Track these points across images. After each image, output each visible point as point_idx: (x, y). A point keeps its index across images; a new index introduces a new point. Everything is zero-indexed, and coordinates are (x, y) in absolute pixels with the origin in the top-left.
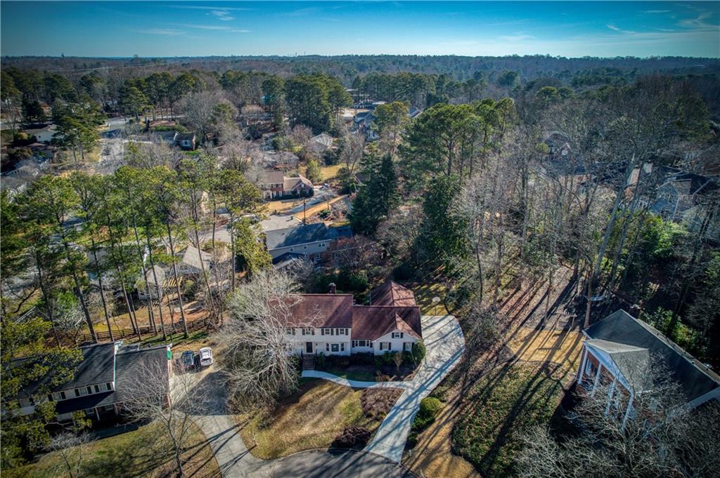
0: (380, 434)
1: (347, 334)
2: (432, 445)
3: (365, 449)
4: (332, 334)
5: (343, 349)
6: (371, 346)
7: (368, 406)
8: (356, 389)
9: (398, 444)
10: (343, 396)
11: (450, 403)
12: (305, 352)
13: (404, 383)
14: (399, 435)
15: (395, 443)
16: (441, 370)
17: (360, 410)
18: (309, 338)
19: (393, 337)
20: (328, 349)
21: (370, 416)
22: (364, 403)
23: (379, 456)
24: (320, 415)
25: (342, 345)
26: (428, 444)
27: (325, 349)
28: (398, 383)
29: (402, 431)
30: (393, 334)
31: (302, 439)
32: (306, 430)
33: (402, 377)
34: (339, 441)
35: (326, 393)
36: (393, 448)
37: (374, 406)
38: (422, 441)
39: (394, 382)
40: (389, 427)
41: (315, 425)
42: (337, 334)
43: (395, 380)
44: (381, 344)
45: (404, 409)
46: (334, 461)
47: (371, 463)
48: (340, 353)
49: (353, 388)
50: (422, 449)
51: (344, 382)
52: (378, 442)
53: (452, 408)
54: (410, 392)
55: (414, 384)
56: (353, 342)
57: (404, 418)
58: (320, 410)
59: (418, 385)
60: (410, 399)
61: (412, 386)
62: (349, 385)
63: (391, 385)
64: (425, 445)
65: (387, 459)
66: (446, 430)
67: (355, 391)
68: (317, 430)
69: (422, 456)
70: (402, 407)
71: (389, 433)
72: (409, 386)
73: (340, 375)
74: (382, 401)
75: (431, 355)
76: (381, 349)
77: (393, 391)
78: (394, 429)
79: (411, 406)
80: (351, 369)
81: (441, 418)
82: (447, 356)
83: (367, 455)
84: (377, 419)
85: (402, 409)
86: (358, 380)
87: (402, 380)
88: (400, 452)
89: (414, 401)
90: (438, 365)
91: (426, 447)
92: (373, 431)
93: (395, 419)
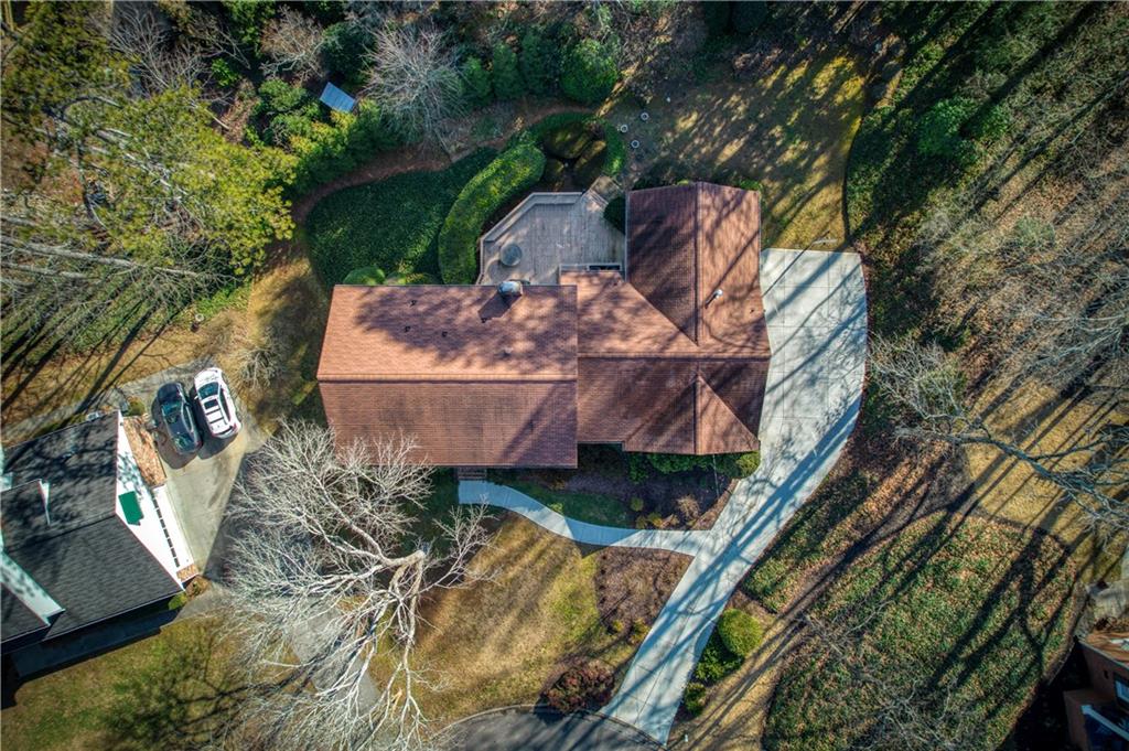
0: (633, 675)
2: (731, 719)
3: (603, 711)
7: (610, 605)
8: (584, 549)
9: (666, 701)
11: (782, 617)
13: (694, 535)
14: (670, 680)
15: (659, 698)
21: (613, 629)
22: (602, 593)
23: (627, 726)
26: (722, 716)
28: (678, 535)
29: (677, 668)
36: (655, 710)
37: (623, 606)
38: (713, 706)
39: (671, 534)
40: (649, 658)
41: (504, 647)
45: (687, 612)
47: (615, 741)
49: (576, 544)
50: (709, 724)
52: (627, 695)
55: (715, 538)
57: (682, 638)
60: (704, 581)
61: (712, 544)
63: (663, 540)
64: (717, 716)
65: (641, 733)
66: (760, 689)
67: (583, 556)
68: (508, 663)
70: (681, 608)
71: (651, 673)
72: (704, 545)
77: (668, 560)
78: (660, 665)
79: (702, 604)
83: (607, 722)
84: (628, 640)
85: (680, 613)
87: (689, 528)
88: (667, 720)
89: (710, 591)
90: (780, 473)
91: (717, 723)
93: (665, 638)
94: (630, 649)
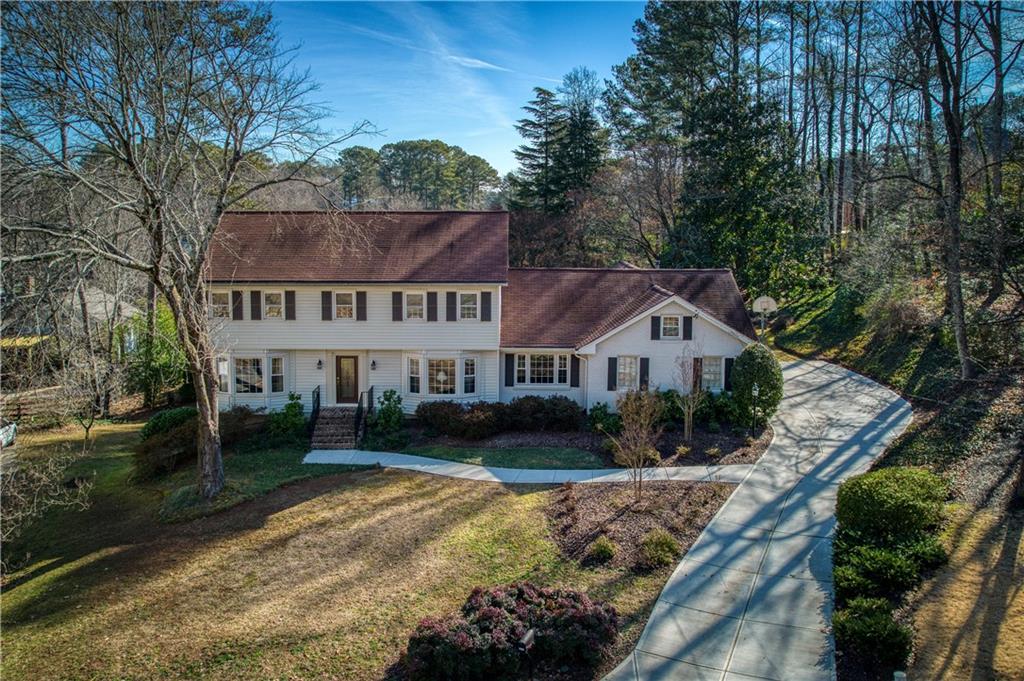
1: (486, 316)
4: (432, 316)
5: (470, 387)
6: (575, 383)
7: (582, 528)
8: (522, 489)
10: (470, 511)
12: (329, 401)
13: (727, 471)
16: (860, 442)
17: (546, 546)
18: (344, 334)
19: (655, 335)
20: (414, 386)
21: (602, 558)
22: (567, 521)
25: (470, 368)
27: (406, 383)
28: (700, 472)
30: (655, 321)
33: (713, 451)
35: (396, 501)
37: (612, 527)
39: (685, 469)
41: (316, 601)
42: (451, 316)
43: (683, 461)
44: (613, 363)
45: (765, 539)
48: (460, 396)
49: (510, 486)
54: (766, 495)
55: (770, 473)
56: (509, 358)
59: (785, 477)
60: (772, 513)
61: (767, 479)
62: (495, 480)
63: (671, 474)
67: (521, 494)
70: (752, 533)
72: (752, 478)
73: (460, 458)
74: (649, 512)
75: (795, 415)
76: (612, 385)
77: (690, 488)
78: (740, 613)
79: (792, 528)
80: (501, 442)
82: (857, 417)
84: (641, 569)
86: (531, 467)
89: (800, 516)
90: (838, 434)
92: (632, 619)
94: (642, 581)
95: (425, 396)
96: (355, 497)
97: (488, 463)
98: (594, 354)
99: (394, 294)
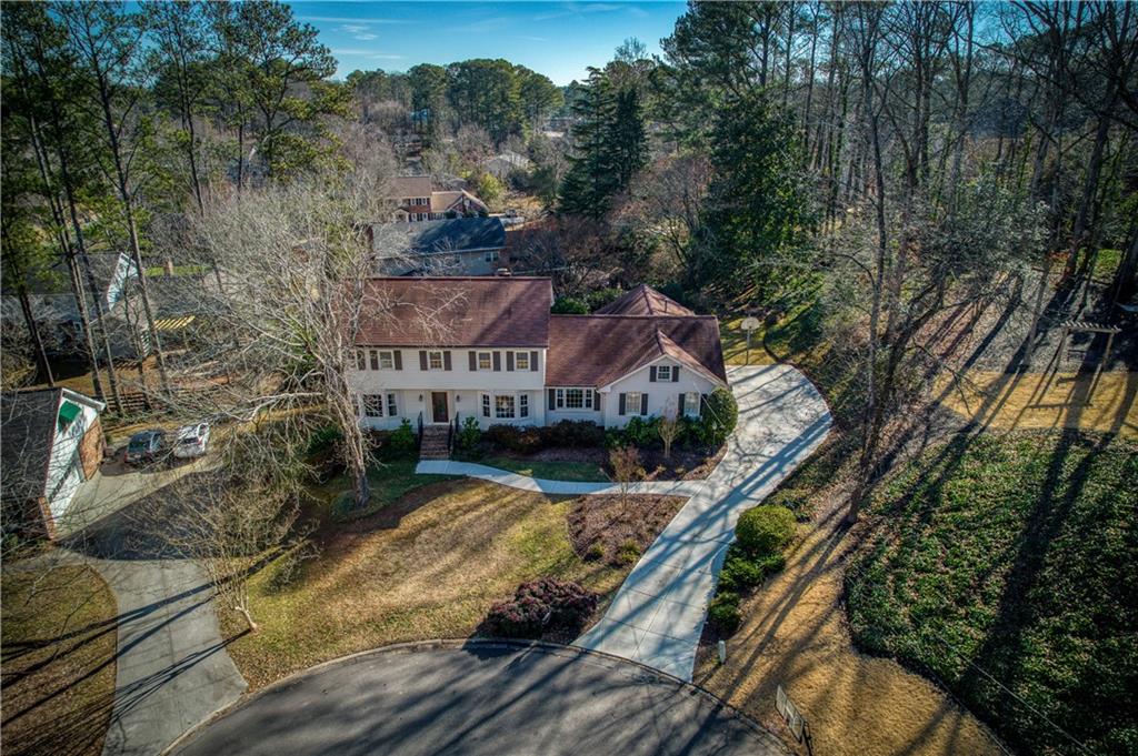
0: (623, 605)
1: (535, 368)
2: (790, 628)
3: (580, 642)
4: (497, 367)
5: (524, 413)
6: (597, 408)
7: (588, 533)
8: (555, 498)
9: (680, 630)
10: (520, 514)
11: (822, 524)
12: (429, 422)
13: (687, 485)
14: (684, 606)
15: (670, 627)
16: (781, 459)
17: (565, 545)
18: (437, 380)
19: (653, 379)
20: (486, 413)
21: (595, 556)
22: (579, 526)
23: (623, 663)
24: (452, 557)
25: (524, 399)
26: (775, 626)
27: (481, 411)
28: (668, 485)
29: (690, 595)
30: (653, 369)
31: (392, 615)
32: (408, 591)
33: (680, 470)
34: (501, 616)
35: (476, 506)
36: (664, 645)
37: (605, 534)
38: (755, 623)
39: (659, 483)
40: (650, 586)
41: (436, 580)
42: (510, 368)
43: (660, 477)
44: (623, 396)
45: (692, 542)
46: (482, 676)
47: (599, 685)
48: (518, 421)
49: (548, 495)
50: (759, 639)
51: (525, 483)
52: (620, 623)
53: (829, 537)
54: (704, 505)
55: (713, 487)
56: (552, 392)
57: (691, 564)
58: (454, 544)
59: (722, 490)
60: (704, 520)
61: (709, 492)
62: (539, 489)
63: (650, 487)
64: (767, 628)
65: (647, 669)
66: (823, 590)
67: (554, 503)
68: (437, 594)
69: (760, 660)
70: (686, 537)
71: (651, 603)
72: (700, 491)
73: (515, 469)
74: (629, 522)
75: (748, 431)
76: (622, 412)
77: (658, 501)
78: (665, 591)
79: (710, 535)
80: (545, 456)
81: (804, 561)
82: (790, 432)
83: (588, 660)
84: (615, 565)
85: (686, 543)
86: (562, 479)
87: (677, 477)
88: (692, 651)
89: (719, 523)
90: (770, 450)
91: (770, 636)
92: (604, 596)
93: (666, 567)
94: (616, 573)
95: (493, 420)
96: (451, 502)
97: (537, 475)
98: (610, 392)
99: (470, 353)
